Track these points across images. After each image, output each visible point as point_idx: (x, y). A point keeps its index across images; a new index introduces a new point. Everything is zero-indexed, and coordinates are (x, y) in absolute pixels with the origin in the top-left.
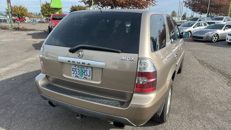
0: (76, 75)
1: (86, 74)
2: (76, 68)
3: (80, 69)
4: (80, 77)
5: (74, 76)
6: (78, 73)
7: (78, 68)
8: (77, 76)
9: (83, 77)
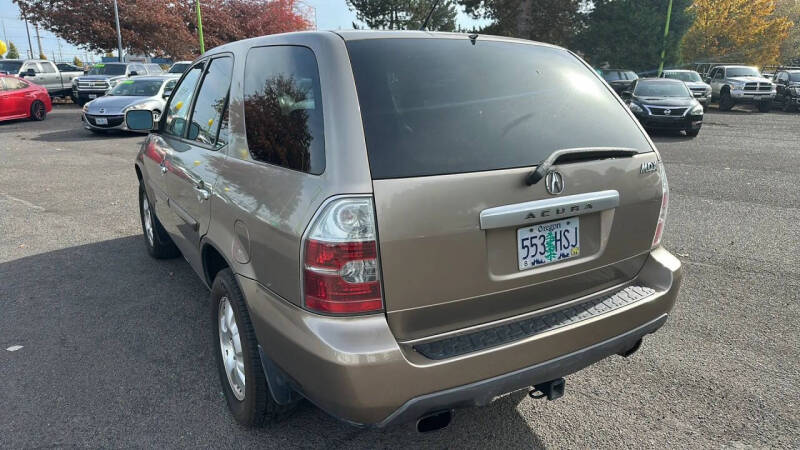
0: (535, 258)
1: (564, 242)
2: (536, 233)
3: (546, 233)
4: (547, 261)
5: (529, 265)
6: (541, 249)
7: (541, 234)
8: (538, 262)
9: (557, 256)
